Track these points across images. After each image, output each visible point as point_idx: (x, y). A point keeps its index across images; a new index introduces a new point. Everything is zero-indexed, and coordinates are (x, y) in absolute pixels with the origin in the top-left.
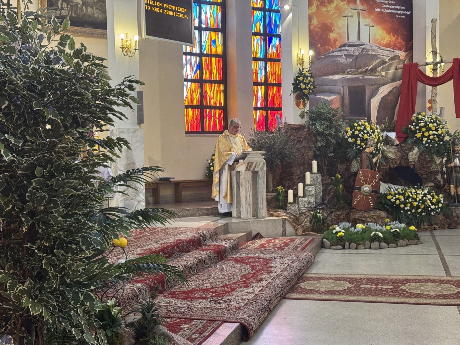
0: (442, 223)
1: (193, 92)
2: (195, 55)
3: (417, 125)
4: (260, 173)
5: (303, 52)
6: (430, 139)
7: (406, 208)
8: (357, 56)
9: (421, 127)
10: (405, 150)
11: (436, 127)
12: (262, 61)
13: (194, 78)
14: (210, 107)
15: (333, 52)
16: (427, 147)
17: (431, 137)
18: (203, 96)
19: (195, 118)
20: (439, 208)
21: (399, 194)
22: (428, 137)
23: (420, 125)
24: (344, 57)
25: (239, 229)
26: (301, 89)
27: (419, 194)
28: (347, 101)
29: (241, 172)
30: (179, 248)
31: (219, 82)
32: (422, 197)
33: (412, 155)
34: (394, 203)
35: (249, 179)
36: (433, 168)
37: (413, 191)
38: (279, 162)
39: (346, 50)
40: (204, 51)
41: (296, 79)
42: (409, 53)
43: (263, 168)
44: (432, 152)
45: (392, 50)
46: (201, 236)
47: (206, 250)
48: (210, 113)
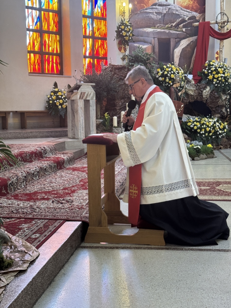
0: (226, 144)
1: (34, 40)
2: (35, 9)
3: (209, 69)
4: (91, 102)
5: (124, 4)
6: (218, 80)
7: (201, 132)
8: (165, 14)
9: (212, 71)
10: (201, 88)
11: (223, 71)
12: (90, 18)
13: (35, 28)
14: (49, 54)
15: (146, 9)
16: (216, 86)
17: (220, 79)
18: (43, 44)
19: (36, 61)
20: (224, 132)
21: (197, 121)
22: (217, 79)
23: (211, 69)
24: (155, 14)
25: (74, 147)
26: (122, 36)
27: (211, 122)
28: (157, 50)
29: (75, 100)
30: (22, 158)
31: (56, 33)
32: (213, 124)
33: (205, 92)
34: (193, 128)
35: (82, 106)
36: (220, 102)
37: (206, 119)
38: (105, 94)
39: (156, 8)
40: (43, 6)
41: (118, 28)
42: (202, 15)
43: (93, 97)
44: (220, 91)
45: (190, 11)
46: (42, 149)
47: (47, 160)
48: (49, 58)
